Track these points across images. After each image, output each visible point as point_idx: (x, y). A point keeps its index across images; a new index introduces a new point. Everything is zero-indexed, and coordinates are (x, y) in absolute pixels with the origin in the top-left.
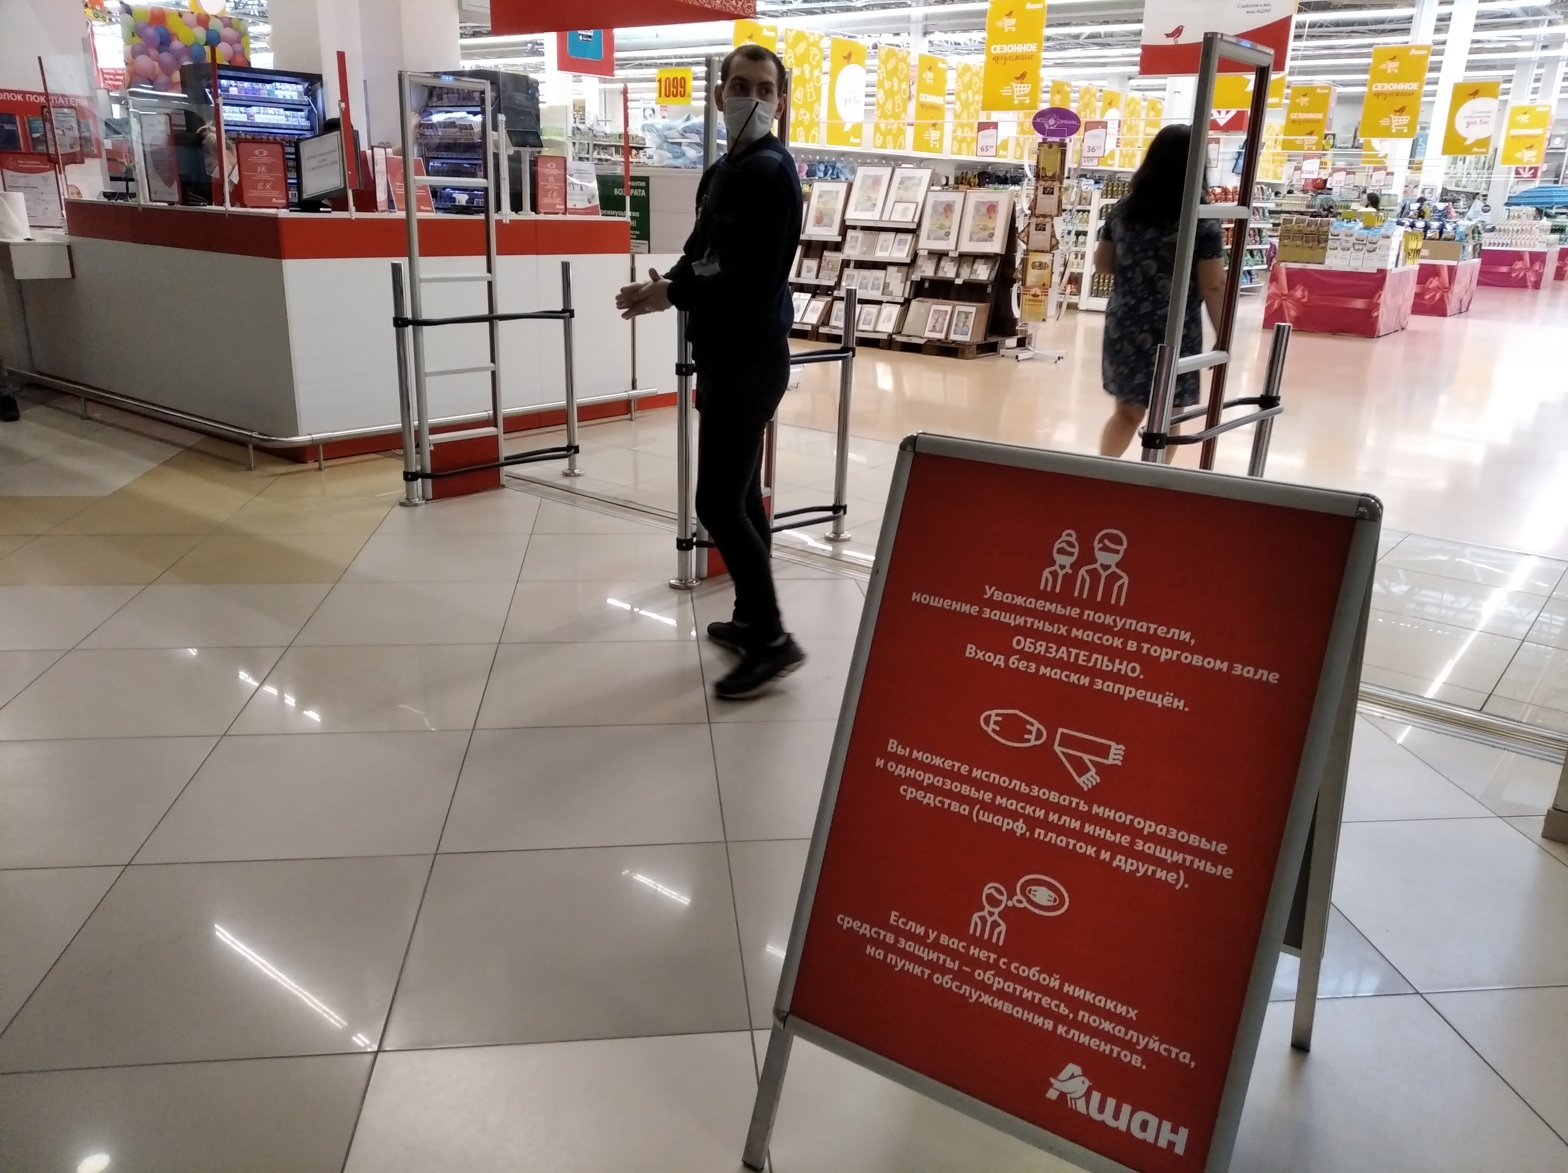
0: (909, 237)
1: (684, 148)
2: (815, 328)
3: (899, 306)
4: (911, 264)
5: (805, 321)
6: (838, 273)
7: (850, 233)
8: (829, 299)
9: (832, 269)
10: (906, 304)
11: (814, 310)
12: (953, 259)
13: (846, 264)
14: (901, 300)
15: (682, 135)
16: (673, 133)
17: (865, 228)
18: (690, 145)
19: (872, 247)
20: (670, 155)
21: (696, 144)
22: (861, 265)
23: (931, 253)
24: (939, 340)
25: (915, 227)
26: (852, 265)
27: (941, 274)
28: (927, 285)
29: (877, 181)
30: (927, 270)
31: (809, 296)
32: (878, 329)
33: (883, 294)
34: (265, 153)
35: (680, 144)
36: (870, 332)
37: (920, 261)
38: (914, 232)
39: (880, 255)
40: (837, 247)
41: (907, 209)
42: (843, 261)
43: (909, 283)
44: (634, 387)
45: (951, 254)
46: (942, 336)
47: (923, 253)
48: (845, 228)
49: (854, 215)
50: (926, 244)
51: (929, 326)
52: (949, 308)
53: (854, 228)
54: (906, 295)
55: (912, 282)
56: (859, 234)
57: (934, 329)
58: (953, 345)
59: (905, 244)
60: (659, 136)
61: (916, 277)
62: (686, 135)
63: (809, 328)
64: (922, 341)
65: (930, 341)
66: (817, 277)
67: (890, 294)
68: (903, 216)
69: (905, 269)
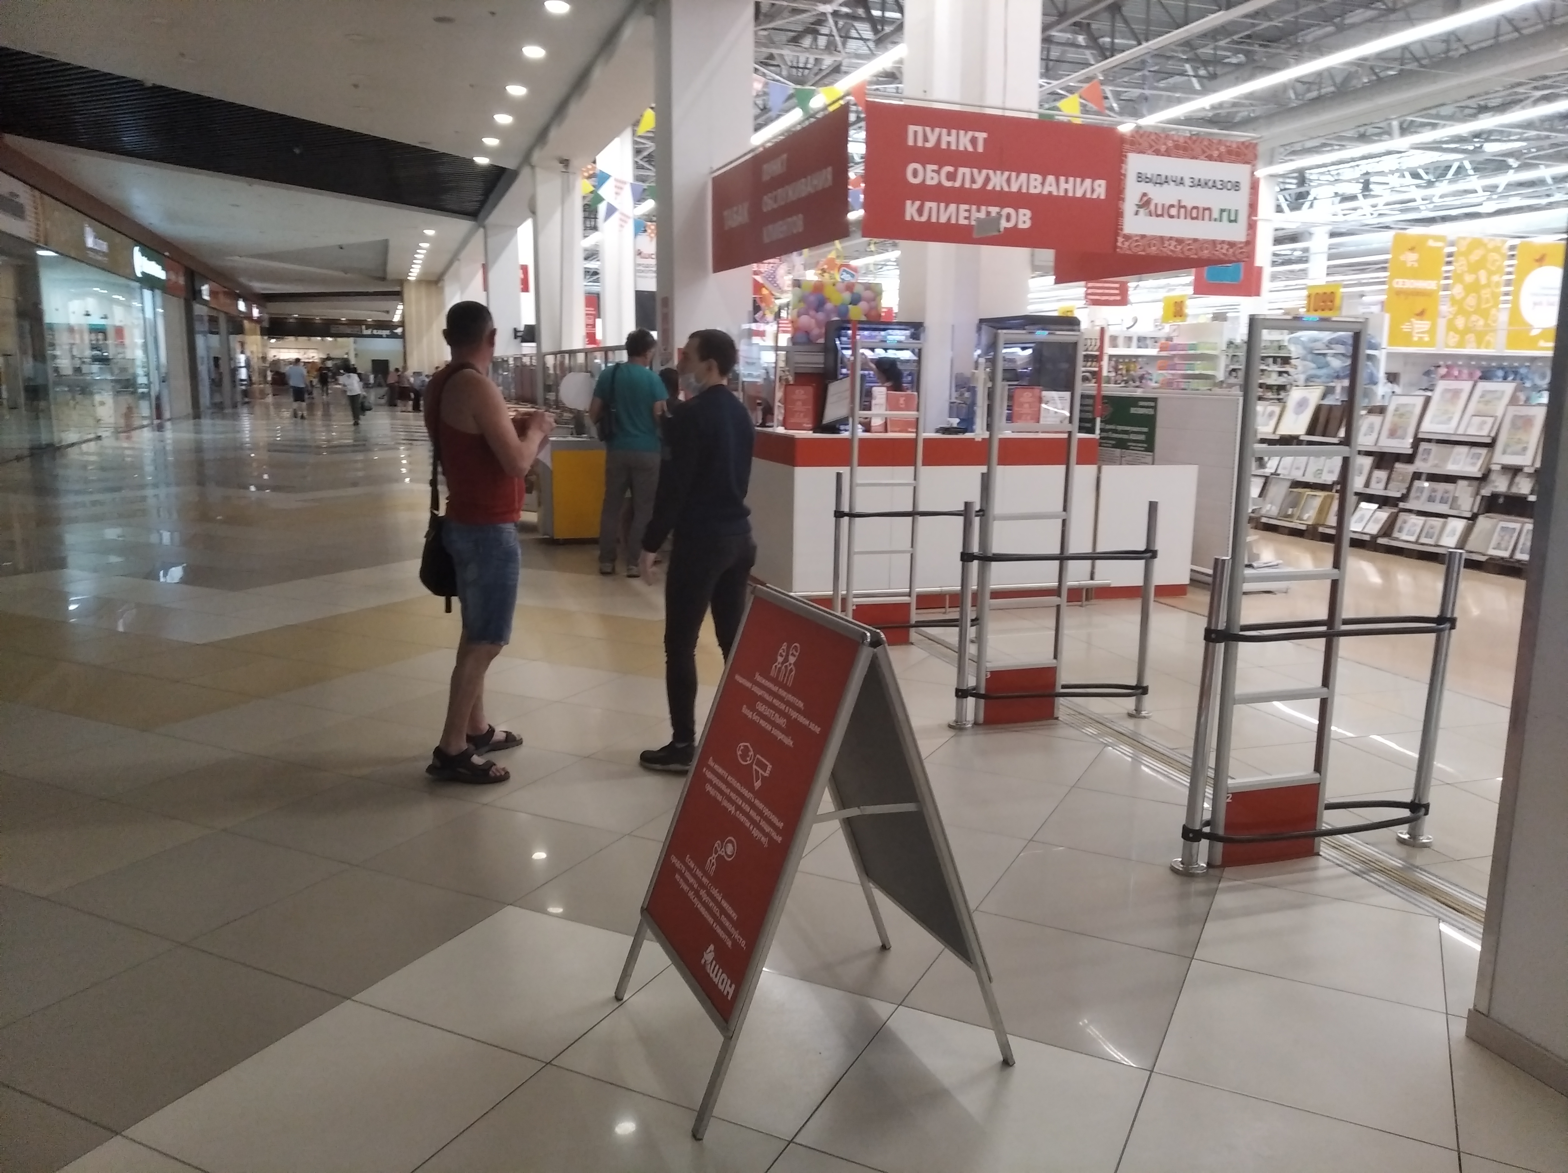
0: (1484, 451)
1: (1329, 359)
2: (1374, 537)
3: (1465, 521)
4: (1484, 478)
5: (1366, 531)
6: (1407, 485)
7: (1423, 446)
8: (1395, 510)
9: (1403, 481)
10: (1473, 518)
11: (1377, 521)
12: (1529, 475)
13: (1417, 476)
14: (1469, 515)
15: (1327, 346)
16: (1318, 345)
17: (1439, 441)
18: (1335, 355)
19: (1445, 460)
20: (1313, 365)
21: (1343, 355)
22: (1433, 478)
23: (1506, 468)
24: (1502, 558)
25: (1488, 440)
26: (1424, 477)
27: (1514, 490)
28: (1501, 500)
29: (1456, 393)
30: (1500, 485)
31: (1376, 506)
32: (1442, 543)
33: (1450, 508)
34: (802, 392)
35: (1324, 355)
36: (1431, 545)
37: (1493, 477)
38: (1490, 445)
39: (1451, 468)
40: (1409, 459)
41: (1484, 423)
42: (1415, 473)
43: (1479, 498)
44: (1092, 578)
45: (1526, 470)
46: (1505, 554)
47: (1496, 467)
48: (1417, 442)
49: (1429, 427)
50: (1502, 458)
51: (1493, 543)
52: (1517, 526)
53: (1429, 441)
54: (1475, 510)
55: (1483, 497)
56: (1433, 447)
57: (1498, 547)
58: (1517, 565)
59: (1478, 459)
60: (1305, 348)
61: (1486, 492)
62: (1333, 346)
63: (1367, 538)
64: (1483, 559)
65: (1492, 559)
66: (1386, 488)
67: (1458, 508)
68: (1480, 430)
69: (1476, 483)
